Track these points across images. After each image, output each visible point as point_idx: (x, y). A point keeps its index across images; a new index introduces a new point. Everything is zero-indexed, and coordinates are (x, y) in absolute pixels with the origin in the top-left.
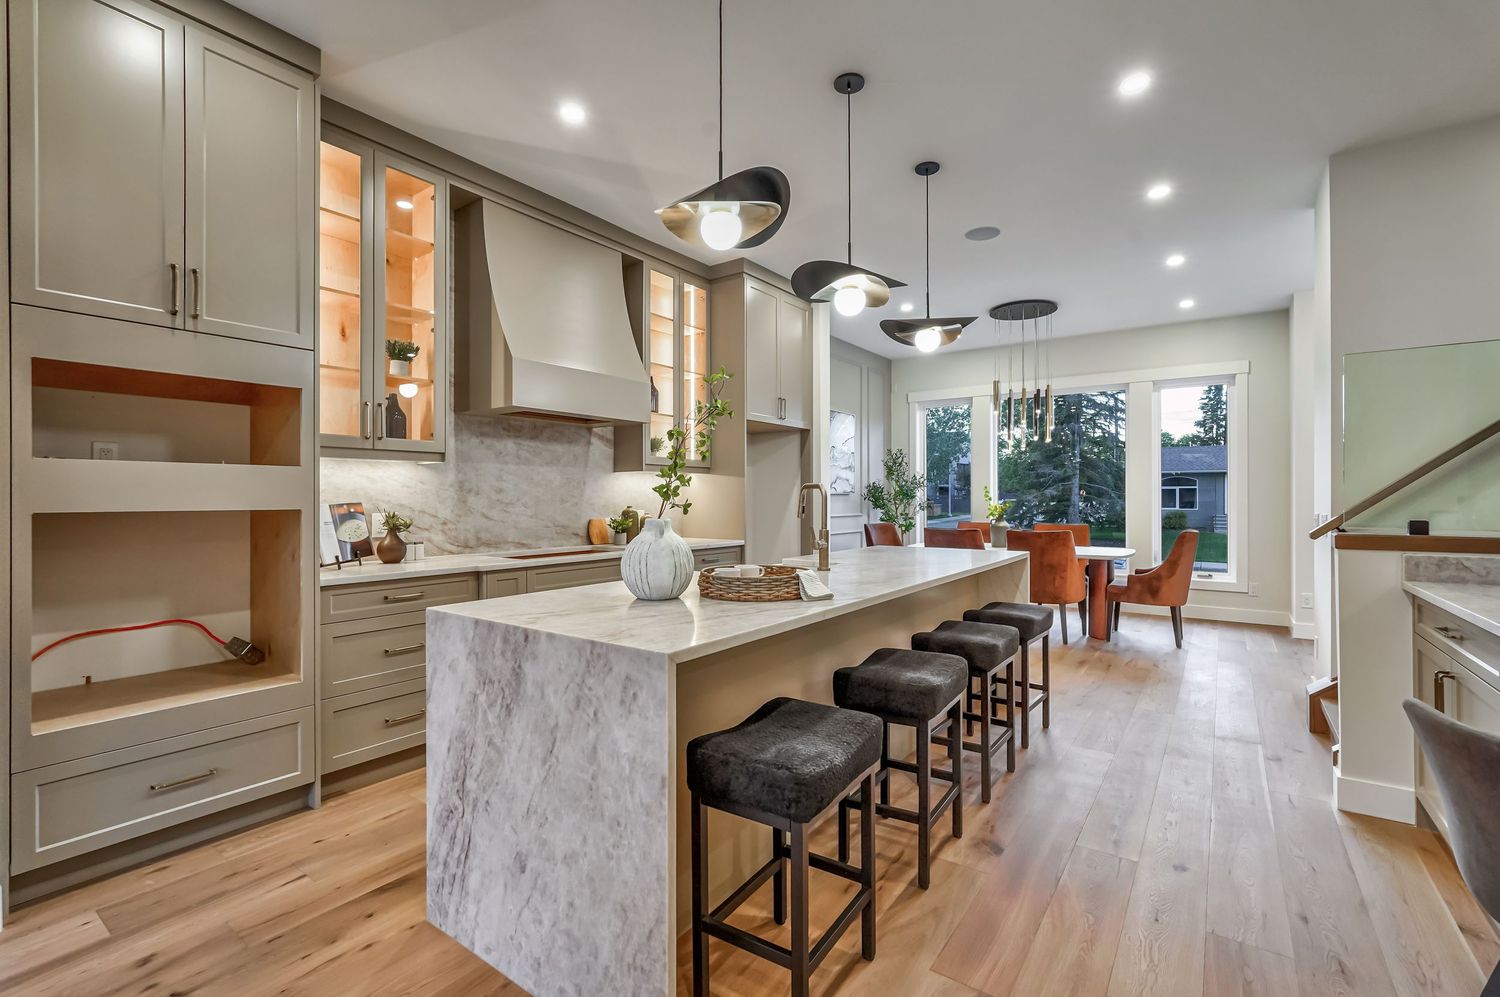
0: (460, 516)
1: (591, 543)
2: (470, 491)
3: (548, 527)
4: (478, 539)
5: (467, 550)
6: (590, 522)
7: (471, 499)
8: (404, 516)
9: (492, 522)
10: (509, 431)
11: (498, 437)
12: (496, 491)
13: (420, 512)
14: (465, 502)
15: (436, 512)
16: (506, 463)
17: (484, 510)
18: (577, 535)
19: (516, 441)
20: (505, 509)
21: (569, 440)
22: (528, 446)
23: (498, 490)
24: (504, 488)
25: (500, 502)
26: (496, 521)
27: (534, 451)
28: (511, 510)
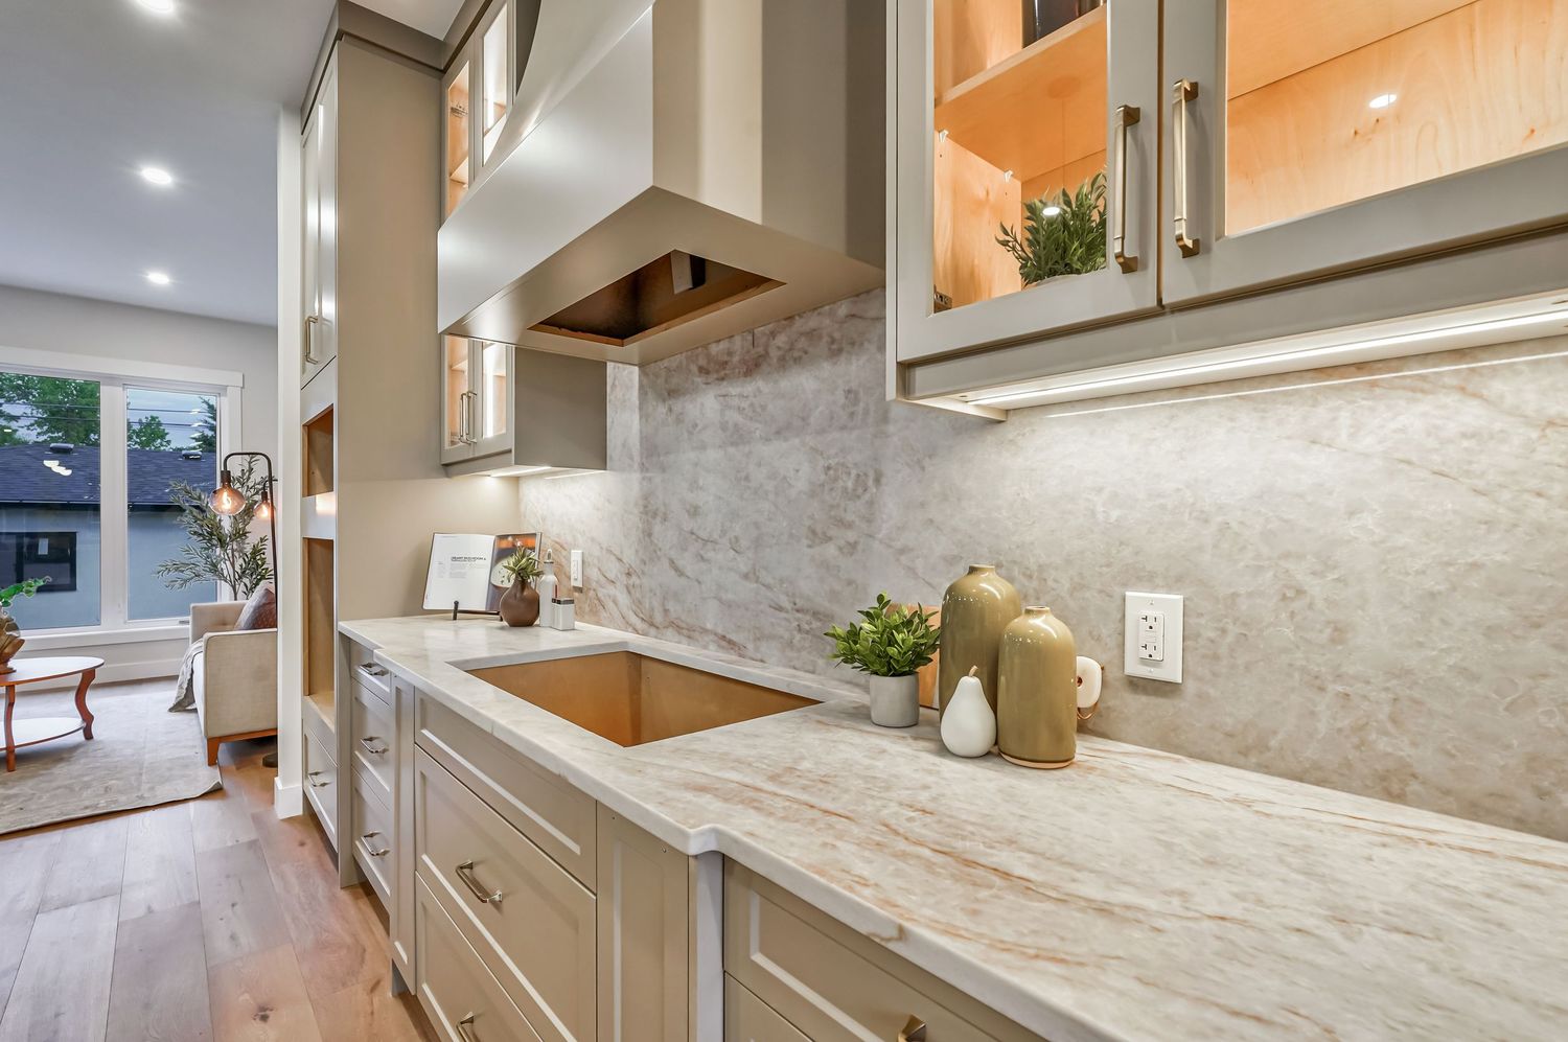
0: (645, 563)
4: (665, 612)
5: (653, 631)
7: (658, 530)
9: (683, 581)
13: (607, 551)
14: (650, 535)
17: (673, 554)
19: (719, 392)
20: (702, 552)
21: (834, 347)
22: (741, 396)
23: (692, 510)
24: (701, 504)
25: (694, 537)
26: (688, 578)
27: (752, 405)
28: (710, 555)
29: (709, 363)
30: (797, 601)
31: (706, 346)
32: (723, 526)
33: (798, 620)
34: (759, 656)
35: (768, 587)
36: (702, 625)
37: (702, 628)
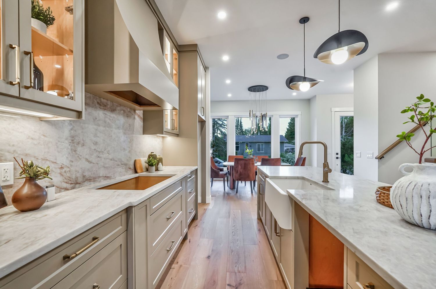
0: (72, 162)
1: (136, 172)
2: (78, 143)
3: (118, 165)
4: (84, 176)
5: (77, 186)
6: (135, 161)
7: (79, 149)
8: (41, 165)
9: (92, 165)
10: (100, 105)
11: (95, 108)
12: (93, 143)
13: (43, 159)
14: (75, 151)
15: (56, 159)
16: (99, 125)
17: (87, 157)
18: (130, 168)
19: (104, 112)
20: (99, 155)
21: (127, 115)
22: (110, 116)
23: (95, 143)
24: (98, 141)
25: (96, 151)
26: (93, 163)
27: (112, 119)
28: (101, 156)
29: (101, 103)
30: (122, 163)
31: (100, 98)
32: (105, 147)
33: (122, 166)
34: (115, 177)
35: (116, 161)
36: (99, 176)
37: (98, 177)
